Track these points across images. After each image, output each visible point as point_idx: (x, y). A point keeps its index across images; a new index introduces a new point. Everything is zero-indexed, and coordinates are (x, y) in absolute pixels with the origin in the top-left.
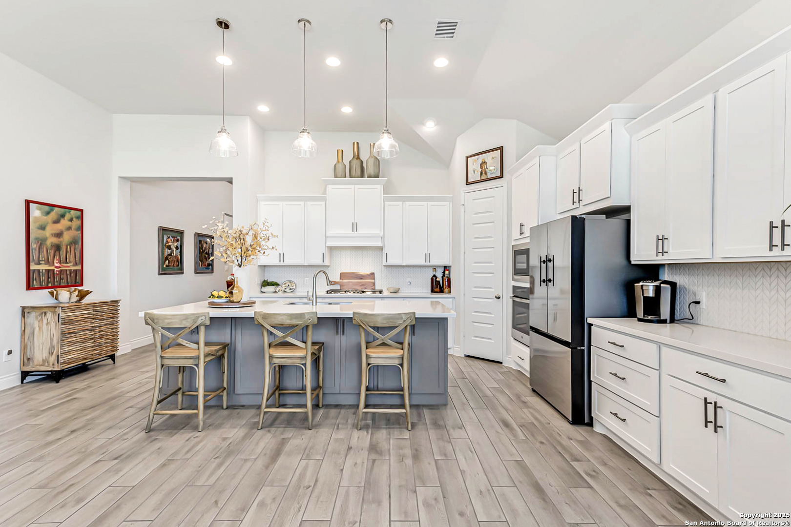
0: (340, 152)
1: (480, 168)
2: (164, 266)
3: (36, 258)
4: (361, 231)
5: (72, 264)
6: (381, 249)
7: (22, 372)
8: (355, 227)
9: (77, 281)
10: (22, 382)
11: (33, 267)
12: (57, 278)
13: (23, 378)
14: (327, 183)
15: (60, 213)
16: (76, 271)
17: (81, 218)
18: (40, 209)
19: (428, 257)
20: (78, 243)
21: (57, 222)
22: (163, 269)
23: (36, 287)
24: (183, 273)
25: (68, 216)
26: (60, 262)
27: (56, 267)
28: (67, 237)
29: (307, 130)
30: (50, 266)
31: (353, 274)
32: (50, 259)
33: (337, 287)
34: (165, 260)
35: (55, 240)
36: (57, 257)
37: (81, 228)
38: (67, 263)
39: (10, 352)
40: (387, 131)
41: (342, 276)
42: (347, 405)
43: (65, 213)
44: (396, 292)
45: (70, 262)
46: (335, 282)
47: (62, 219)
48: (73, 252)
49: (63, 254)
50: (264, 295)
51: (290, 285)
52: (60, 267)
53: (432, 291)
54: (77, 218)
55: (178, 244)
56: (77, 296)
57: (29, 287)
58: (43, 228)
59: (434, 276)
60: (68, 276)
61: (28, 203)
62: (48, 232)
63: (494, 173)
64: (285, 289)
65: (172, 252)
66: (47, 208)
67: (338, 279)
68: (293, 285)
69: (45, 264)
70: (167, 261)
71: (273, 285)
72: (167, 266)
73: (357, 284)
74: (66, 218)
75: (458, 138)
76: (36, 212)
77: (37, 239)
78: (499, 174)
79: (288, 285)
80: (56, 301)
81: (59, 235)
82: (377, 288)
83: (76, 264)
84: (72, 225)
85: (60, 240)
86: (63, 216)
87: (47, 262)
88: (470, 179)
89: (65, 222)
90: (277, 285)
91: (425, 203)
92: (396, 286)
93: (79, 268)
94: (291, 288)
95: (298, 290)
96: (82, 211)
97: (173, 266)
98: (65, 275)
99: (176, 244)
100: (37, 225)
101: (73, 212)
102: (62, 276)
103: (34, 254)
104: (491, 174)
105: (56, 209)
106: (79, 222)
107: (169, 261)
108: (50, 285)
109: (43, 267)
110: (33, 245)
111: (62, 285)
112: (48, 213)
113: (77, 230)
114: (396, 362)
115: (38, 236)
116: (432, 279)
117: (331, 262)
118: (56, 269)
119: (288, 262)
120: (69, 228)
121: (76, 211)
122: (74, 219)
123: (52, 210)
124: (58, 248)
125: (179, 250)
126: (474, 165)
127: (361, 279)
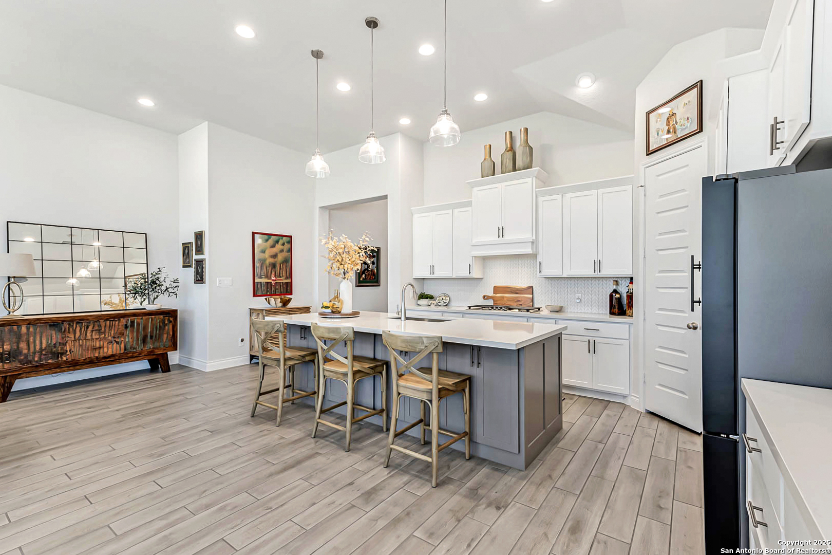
0: (488, 147)
1: (667, 125)
2: (361, 279)
3: (259, 273)
4: (508, 237)
5: (284, 278)
6: (534, 256)
7: (251, 355)
8: (501, 232)
9: (288, 291)
10: (250, 363)
11: (257, 280)
12: (273, 289)
13: (251, 360)
14: (473, 185)
15: (275, 240)
16: (287, 283)
17: (290, 242)
18: (260, 238)
19: (597, 265)
20: (288, 261)
21: (273, 246)
22: (360, 282)
23: (259, 294)
24: (379, 286)
25: (281, 242)
26: (275, 276)
27: (273, 280)
28: (280, 258)
29: (373, 134)
30: (269, 279)
31: (507, 287)
32: (269, 274)
33: (491, 303)
34: (362, 274)
35: (272, 260)
36: (273, 273)
37: (290, 250)
38: (280, 277)
39: (242, 340)
40: (446, 112)
41: (496, 289)
42: (412, 436)
43: (279, 239)
44: (557, 312)
45: (283, 276)
46: (489, 296)
47: (277, 245)
48: (285, 269)
49: (277, 270)
50: (420, 308)
51: (444, 299)
52: (275, 280)
53: (612, 313)
54: (288, 242)
55: (374, 259)
56: (280, 302)
57: (255, 295)
58: (263, 252)
59: (615, 291)
60: (282, 287)
61: (254, 234)
62: (267, 255)
63: (687, 127)
64: (439, 302)
65: (369, 267)
66: (266, 237)
67: (491, 294)
68: (447, 299)
69: (265, 278)
70: (364, 275)
71: (427, 298)
72: (363, 279)
73: (509, 299)
74: (279, 243)
75: (637, 89)
76: (259, 240)
77: (259, 260)
78: (695, 127)
79: (443, 299)
80: (269, 306)
81: (275, 256)
82: (536, 306)
83: (287, 278)
84: (284, 248)
85: (275, 260)
86: (277, 242)
87: (267, 277)
88: (652, 147)
89: (279, 247)
90: (431, 298)
91: (594, 192)
92: (557, 303)
93: (289, 281)
94: (445, 301)
95: (453, 304)
96: (291, 237)
97: (370, 279)
98: (279, 286)
99: (372, 260)
100: (260, 249)
101: (284, 238)
102: (277, 287)
103: (258, 271)
104: (682, 130)
105: (273, 237)
106: (289, 246)
107: (366, 275)
108: (268, 294)
109: (264, 280)
110: (257, 265)
111: (277, 293)
112: (267, 240)
113: (288, 252)
114: (425, 397)
115: (261, 258)
116: (611, 296)
117: (484, 273)
118: (273, 282)
119: (438, 274)
120: (282, 251)
121: (286, 238)
122: (285, 244)
123: (270, 238)
124: (274, 266)
125: (375, 265)
126: (658, 123)
127: (517, 293)
